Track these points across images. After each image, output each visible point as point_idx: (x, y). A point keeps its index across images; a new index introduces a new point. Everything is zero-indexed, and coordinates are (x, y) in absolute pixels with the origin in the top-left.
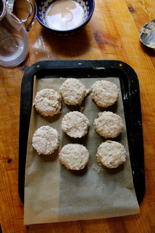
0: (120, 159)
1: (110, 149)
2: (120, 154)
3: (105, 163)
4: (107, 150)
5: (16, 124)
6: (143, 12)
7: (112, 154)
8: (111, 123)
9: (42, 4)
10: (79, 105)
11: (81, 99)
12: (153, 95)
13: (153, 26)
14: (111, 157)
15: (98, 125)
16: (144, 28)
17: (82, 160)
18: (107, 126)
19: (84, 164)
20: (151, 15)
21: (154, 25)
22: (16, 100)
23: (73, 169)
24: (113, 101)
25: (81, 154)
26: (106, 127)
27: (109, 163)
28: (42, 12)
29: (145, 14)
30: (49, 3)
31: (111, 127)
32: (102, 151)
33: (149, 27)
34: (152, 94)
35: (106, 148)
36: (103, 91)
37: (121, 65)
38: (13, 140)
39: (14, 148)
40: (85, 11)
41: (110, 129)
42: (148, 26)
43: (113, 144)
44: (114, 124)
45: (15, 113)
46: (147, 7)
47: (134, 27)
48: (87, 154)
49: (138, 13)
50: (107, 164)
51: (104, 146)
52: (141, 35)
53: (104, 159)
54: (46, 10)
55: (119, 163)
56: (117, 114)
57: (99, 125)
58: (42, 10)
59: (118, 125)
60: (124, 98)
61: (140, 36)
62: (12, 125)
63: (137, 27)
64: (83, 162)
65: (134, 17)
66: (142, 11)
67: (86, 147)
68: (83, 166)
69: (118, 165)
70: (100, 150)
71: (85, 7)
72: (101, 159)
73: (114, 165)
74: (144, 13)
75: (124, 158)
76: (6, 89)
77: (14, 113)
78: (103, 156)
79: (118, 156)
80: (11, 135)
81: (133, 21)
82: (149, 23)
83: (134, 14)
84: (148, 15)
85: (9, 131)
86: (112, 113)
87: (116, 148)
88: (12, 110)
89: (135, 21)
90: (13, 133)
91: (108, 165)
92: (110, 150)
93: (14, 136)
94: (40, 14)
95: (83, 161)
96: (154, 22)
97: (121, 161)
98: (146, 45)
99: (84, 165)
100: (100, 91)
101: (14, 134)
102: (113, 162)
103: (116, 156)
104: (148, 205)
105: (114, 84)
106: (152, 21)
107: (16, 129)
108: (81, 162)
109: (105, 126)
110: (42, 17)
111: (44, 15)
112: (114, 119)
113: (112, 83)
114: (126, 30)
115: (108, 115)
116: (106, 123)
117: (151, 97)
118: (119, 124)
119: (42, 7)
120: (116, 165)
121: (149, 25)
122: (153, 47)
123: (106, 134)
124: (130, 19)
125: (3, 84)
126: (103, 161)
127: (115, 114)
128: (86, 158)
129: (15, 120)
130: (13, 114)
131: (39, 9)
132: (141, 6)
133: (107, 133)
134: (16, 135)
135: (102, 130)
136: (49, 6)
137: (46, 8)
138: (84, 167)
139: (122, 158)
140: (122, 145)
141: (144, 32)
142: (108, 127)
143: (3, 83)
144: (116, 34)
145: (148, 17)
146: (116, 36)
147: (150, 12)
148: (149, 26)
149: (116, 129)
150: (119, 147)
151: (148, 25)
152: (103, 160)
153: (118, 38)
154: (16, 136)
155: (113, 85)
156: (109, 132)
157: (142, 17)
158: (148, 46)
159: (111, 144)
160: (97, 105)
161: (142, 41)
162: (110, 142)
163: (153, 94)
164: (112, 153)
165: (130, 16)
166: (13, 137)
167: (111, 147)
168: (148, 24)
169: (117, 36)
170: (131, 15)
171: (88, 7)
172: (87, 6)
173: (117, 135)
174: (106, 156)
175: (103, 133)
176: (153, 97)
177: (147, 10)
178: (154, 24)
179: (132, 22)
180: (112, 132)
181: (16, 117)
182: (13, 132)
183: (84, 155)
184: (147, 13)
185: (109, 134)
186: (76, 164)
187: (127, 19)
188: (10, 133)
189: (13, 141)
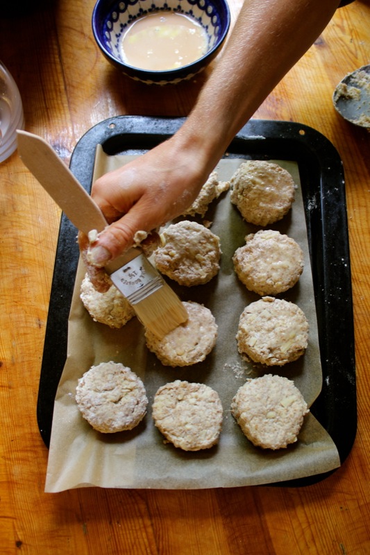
0: (293, 340)
1: (268, 315)
2: (295, 329)
3: (255, 347)
4: (263, 317)
5: (23, 279)
6: (345, 47)
7: (273, 329)
8: (275, 255)
9: (114, 16)
10: (201, 215)
11: (205, 196)
12: (363, 231)
13: (364, 80)
14: (272, 333)
15: (243, 259)
16: (344, 84)
17: (199, 339)
18: (265, 262)
19: (204, 348)
20: (364, 54)
21: (367, 79)
22: (31, 222)
23: (176, 359)
24: (280, 206)
25: (198, 323)
26: (262, 263)
27: (265, 349)
28: (112, 34)
29: (349, 53)
30: (130, 16)
31: (274, 264)
32: (251, 321)
33: (357, 82)
34: (360, 230)
35: (260, 313)
36: (258, 183)
37: (302, 132)
38: (13, 316)
39: (12, 336)
40: (210, 37)
41: (273, 269)
42: (352, 80)
43: (277, 305)
44: (282, 257)
45: (25, 254)
46: (354, 37)
47: (322, 77)
48: (213, 327)
49: (333, 50)
50: (262, 350)
51: (256, 309)
52: (337, 98)
53: (253, 338)
54: (122, 31)
55: (291, 351)
56: (289, 236)
57: (246, 259)
58: (114, 28)
59: (291, 262)
60: (309, 208)
61: (336, 100)
62: (15, 280)
63: (330, 79)
64: (202, 345)
65: (324, 57)
66: (343, 46)
67: (211, 310)
68: (201, 354)
69: (288, 355)
70: (246, 319)
71: (211, 29)
72: (247, 340)
73: (278, 356)
74: (347, 50)
75: (305, 340)
76: (12, 198)
77: (22, 252)
78: (251, 333)
79: (289, 332)
80: (8, 304)
81: (321, 65)
82: (354, 73)
83: (326, 52)
84: (357, 54)
85: (6, 293)
86: (277, 233)
87: (285, 315)
88: (20, 245)
89: (326, 66)
90: (15, 300)
91: (263, 353)
92: (269, 319)
93: (17, 306)
94: (108, 36)
95: (201, 342)
96: (367, 72)
97: (297, 346)
98: (351, 120)
99: (204, 351)
100: (250, 183)
101: (16, 302)
102: (275, 349)
103: (284, 331)
104: (340, 510)
105: (283, 170)
106: (361, 70)
107: (23, 290)
108: (197, 344)
109: (258, 260)
110: (111, 43)
111: (118, 41)
112: (282, 246)
113: (280, 168)
114: (303, 82)
115: (267, 237)
116: (262, 254)
117: (357, 237)
118: (294, 258)
119: (114, 24)
120: (283, 356)
121: (355, 78)
122: (366, 125)
123: (261, 280)
124: (313, 61)
125: (6, 185)
126: (251, 345)
127: (285, 236)
128: (211, 336)
129: (22, 269)
130: (19, 255)
131: (107, 26)
132: (341, 35)
133: (264, 277)
134: (21, 305)
135: (252, 270)
136: (130, 22)
137: (123, 27)
138: (203, 357)
139: (298, 337)
140: (299, 309)
141: (343, 93)
142: (266, 265)
143: (6, 182)
144: (280, 92)
145: (357, 58)
146: (280, 94)
147: (361, 48)
148: (356, 80)
149: (287, 271)
150: (292, 312)
151: (353, 78)
152: (251, 342)
153: (284, 99)
154: (21, 308)
155: (281, 170)
156: (269, 277)
157: (343, 58)
158: (355, 122)
159: (272, 304)
160: (242, 217)
161: (340, 112)
162: (270, 301)
163: (362, 229)
164: (273, 325)
165: (314, 54)
166: (13, 310)
167: (272, 312)
168: (354, 76)
169: (283, 95)
170: (316, 53)
171: (218, 28)
172: (215, 25)
173: (289, 284)
174: (259, 331)
175: (254, 277)
176: (361, 236)
177: (355, 45)
178: (367, 75)
179: (319, 67)
180: (275, 275)
181: (27, 261)
182: (14, 296)
183: (206, 327)
184: (353, 50)
185: (269, 282)
186: (184, 348)
187: (308, 61)
188: (7, 297)
189: (11, 319)
